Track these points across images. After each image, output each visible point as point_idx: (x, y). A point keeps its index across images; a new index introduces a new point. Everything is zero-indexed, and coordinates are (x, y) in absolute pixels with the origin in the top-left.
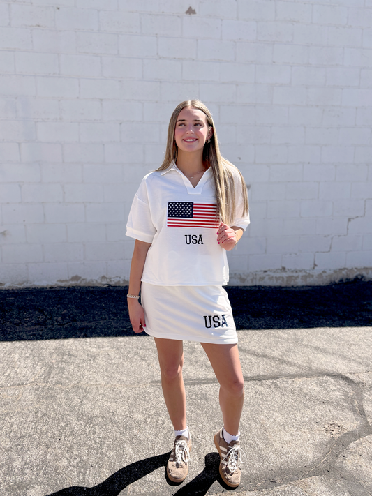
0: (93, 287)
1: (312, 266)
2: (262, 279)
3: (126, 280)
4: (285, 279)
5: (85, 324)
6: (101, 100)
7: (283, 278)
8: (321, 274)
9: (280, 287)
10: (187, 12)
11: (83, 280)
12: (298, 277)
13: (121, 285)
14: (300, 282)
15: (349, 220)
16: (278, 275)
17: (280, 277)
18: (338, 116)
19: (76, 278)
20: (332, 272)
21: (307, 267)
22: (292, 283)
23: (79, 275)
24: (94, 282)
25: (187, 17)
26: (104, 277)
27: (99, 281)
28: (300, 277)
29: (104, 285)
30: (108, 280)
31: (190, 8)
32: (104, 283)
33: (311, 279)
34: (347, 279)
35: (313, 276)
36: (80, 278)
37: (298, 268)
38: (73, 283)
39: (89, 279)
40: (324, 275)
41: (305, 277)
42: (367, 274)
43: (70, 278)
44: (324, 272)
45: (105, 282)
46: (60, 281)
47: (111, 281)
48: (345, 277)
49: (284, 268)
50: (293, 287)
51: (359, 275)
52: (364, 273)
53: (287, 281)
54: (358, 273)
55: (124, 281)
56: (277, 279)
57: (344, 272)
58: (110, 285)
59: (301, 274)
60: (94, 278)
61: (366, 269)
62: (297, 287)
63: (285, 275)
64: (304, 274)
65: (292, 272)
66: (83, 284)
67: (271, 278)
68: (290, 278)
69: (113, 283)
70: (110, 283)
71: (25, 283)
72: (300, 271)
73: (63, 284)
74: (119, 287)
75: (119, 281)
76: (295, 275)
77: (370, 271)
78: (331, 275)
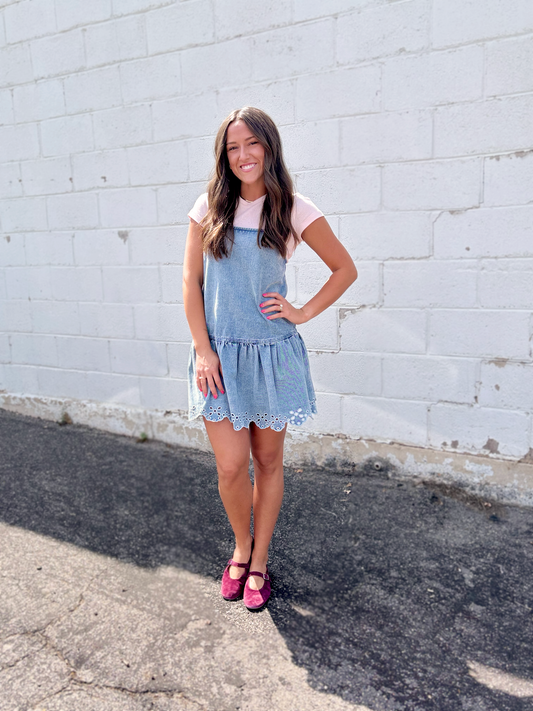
2: (162, 427)
18: (290, 49)
34: (345, 464)
42: (402, 463)
48: (341, 457)
51: (380, 460)
52: (394, 459)
54: (374, 454)
56: (190, 432)
57: (337, 445)
67: (179, 429)
77: (410, 458)
78: (304, 445)
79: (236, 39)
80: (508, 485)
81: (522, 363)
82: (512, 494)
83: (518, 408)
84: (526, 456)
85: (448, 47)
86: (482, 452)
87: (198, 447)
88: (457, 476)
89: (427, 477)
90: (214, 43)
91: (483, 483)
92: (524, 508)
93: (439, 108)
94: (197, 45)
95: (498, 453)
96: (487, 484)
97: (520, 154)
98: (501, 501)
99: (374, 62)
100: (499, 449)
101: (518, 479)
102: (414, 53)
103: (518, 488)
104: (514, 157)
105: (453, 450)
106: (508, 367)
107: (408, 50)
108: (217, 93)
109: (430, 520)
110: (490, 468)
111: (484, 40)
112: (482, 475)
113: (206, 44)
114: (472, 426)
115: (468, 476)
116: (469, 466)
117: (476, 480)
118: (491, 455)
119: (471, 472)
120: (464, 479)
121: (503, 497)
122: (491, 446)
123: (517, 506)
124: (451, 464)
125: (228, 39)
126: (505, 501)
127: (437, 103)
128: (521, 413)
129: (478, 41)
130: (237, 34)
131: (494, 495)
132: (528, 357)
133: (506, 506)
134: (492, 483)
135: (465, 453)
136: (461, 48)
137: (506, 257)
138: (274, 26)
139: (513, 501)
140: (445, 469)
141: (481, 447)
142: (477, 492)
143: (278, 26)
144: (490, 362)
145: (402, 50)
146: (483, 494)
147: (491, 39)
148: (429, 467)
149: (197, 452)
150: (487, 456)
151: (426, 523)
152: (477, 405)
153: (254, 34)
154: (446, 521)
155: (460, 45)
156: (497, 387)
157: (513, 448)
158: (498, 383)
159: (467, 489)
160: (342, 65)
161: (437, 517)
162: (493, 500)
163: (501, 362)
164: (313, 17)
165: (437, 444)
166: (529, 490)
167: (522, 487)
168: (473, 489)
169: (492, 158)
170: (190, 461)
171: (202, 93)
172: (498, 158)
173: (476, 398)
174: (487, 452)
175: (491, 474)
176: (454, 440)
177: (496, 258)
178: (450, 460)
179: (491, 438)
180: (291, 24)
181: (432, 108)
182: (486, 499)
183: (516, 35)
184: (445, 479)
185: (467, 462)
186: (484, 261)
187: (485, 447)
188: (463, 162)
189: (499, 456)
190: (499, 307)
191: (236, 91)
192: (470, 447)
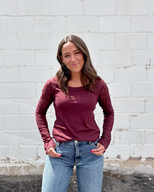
79: (26, 17)
80: (124, 168)
81: (127, 130)
82: (125, 171)
83: (126, 144)
84: (129, 159)
85: (104, 33)
86: (116, 159)
87: (5, 174)
88: (108, 168)
90: (16, 16)
91: (117, 169)
92: (129, 175)
93: (101, 51)
94: (8, 16)
95: (120, 159)
96: (118, 169)
97: (125, 67)
98: (122, 174)
99: (80, 33)
100: (121, 157)
101: (127, 166)
102: (93, 33)
103: (127, 169)
104: (123, 68)
105: (107, 160)
106: (123, 132)
107: (91, 32)
108: (17, 35)
109: (108, 187)
110: (119, 164)
111: (114, 33)
112: (116, 167)
113: (13, 16)
114: (113, 151)
115: (112, 168)
116: (112, 164)
117: (115, 169)
118: (119, 160)
119: (113, 166)
120: (111, 169)
121: (123, 172)
122: (119, 157)
123: (127, 175)
124: (107, 165)
125: (22, 16)
126: (123, 174)
127: (100, 49)
128: (127, 145)
129: (112, 33)
130: (27, 15)
131: (120, 173)
132: (129, 128)
133: (123, 175)
134: (119, 169)
135: (111, 160)
136: (107, 34)
137: (122, 98)
138: (42, 15)
139: (126, 173)
141: (115, 157)
142: (115, 172)
143: (44, 16)
144: (118, 130)
145: (89, 31)
146: (116, 173)
147: (116, 33)
149: (4, 176)
150: (117, 160)
151: (107, 189)
152: (114, 144)
153: (34, 16)
154: (113, 186)
155: (107, 33)
156: (120, 138)
157: (125, 157)
158: (120, 137)
159: (112, 172)
160: (68, 33)
161: (110, 185)
162: (120, 174)
163: (121, 130)
164: (57, 15)
166: (130, 169)
167: (128, 168)
168: (114, 172)
169: (117, 68)
170: (4, 182)
171: (10, 34)
172: (119, 68)
173: (113, 142)
174: (117, 159)
175: (119, 166)
176: (107, 156)
177: (119, 98)
178: (106, 163)
179: (119, 154)
180: (49, 16)
181: (99, 51)
182: (118, 175)
183: (123, 33)
184: (105, 170)
185: (112, 163)
186: (115, 99)
187: (117, 157)
188: (108, 68)
189: (121, 160)
190: (120, 113)
191: (26, 35)
192: (112, 158)
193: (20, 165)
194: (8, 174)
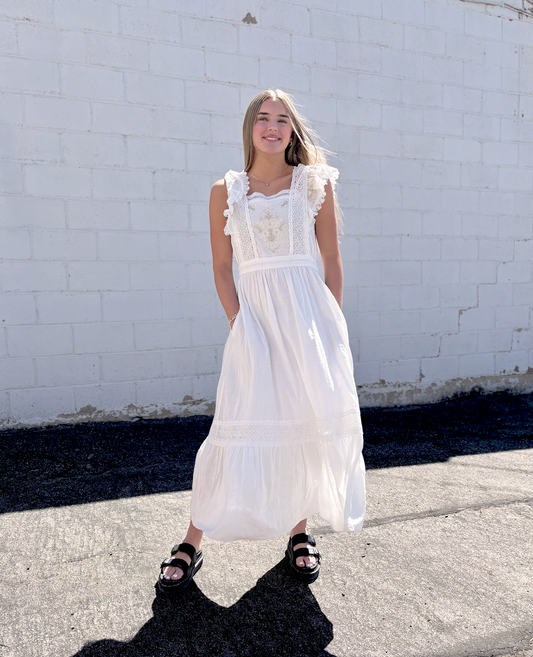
0: (117, 423)
1: (418, 378)
3: (167, 408)
4: (386, 397)
5: (134, 469)
6: (125, 136)
7: (383, 394)
8: (430, 387)
9: (380, 409)
10: (244, 20)
11: (100, 412)
12: (402, 392)
13: (159, 418)
14: (404, 401)
15: (461, 312)
16: (376, 391)
17: (379, 394)
19: (88, 409)
20: (443, 384)
21: (412, 379)
22: (395, 402)
23: (93, 406)
24: (118, 415)
25: (244, 27)
26: (131, 406)
27: (125, 413)
28: (404, 394)
29: (133, 418)
30: (139, 410)
31: (249, 14)
32: (131, 415)
33: (419, 395)
34: (462, 393)
35: (420, 390)
36: (95, 409)
37: (401, 381)
38: (83, 418)
39: (108, 411)
40: (434, 388)
41: (410, 393)
42: (486, 386)
43: (79, 410)
44: (434, 384)
45: (133, 414)
46: (63, 415)
47: (143, 412)
48: (460, 391)
49: (383, 382)
50: (396, 407)
51: (477, 387)
52: (482, 385)
53: (388, 399)
54: (475, 384)
55: (164, 410)
56: (376, 396)
57: (458, 384)
58: (141, 418)
59: (405, 389)
60: (116, 409)
61: (483, 378)
62: (401, 407)
63: (385, 391)
64: (409, 388)
65: (394, 386)
66: (99, 418)
67: (367, 396)
68: (391, 394)
69: (146, 415)
70: (142, 415)
71: (5, 423)
72: (405, 385)
73: (68, 421)
74: (157, 420)
75: (156, 412)
76: (398, 390)
77: (489, 381)
78: (443, 389)
80: (524, 385)
81: (527, 330)
82: (525, 389)
84: (528, 371)
88: (506, 386)
89: (495, 390)
91: (515, 387)
92: (528, 394)
94: (391, 157)
96: (517, 387)
97: (526, 240)
98: (520, 394)
100: (519, 370)
101: (526, 381)
104: (523, 241)
105: (504, 374)
106: (522, 332)
110: (517, 379)
112: (515, 383)
114: (510, 361)
115: (510, 385)
116: (511, 380)
117: (513, 386)
119: (511, 383)
120: (509, 387)
121: (522, 391)
122: (517, 369)
123: (526, 394)
124: (504, 381)
126: (522, 393)
128: (526, 352)
131: (519, 391)
132: (528, 327)
133: (522, 395)
134: (519, 386)
135: (508, 375)
137: (522, 283)
139: (525, 392)
140: (501, 385)
144: (516, 331)
145: (487, 187)
148: (496, 385)
150: (516, 374)
152: (512, 351)
156: (519, 342)
157: (523, 369)
158: (519, 340)
162: (518, 394)
163: (519, 330)
165: (498, 373)
166: (529, 386)
167: (527, 385)
168: (511, 391)
169: (517, 240)
171: (393, 185)
173: (511, 348)
174: (515, 372)
175: (518, 382)
176: (504, 369)
179: (517, 365)
185: (509, 378)
186: (515, 285)
187: (514, 370)
189: (519, 373)
192: (510, 371)
193: (400, 389)
194: (384, 404)
